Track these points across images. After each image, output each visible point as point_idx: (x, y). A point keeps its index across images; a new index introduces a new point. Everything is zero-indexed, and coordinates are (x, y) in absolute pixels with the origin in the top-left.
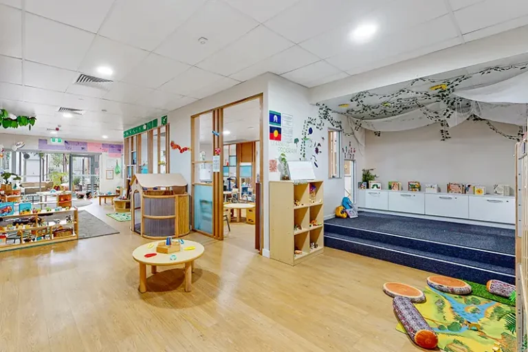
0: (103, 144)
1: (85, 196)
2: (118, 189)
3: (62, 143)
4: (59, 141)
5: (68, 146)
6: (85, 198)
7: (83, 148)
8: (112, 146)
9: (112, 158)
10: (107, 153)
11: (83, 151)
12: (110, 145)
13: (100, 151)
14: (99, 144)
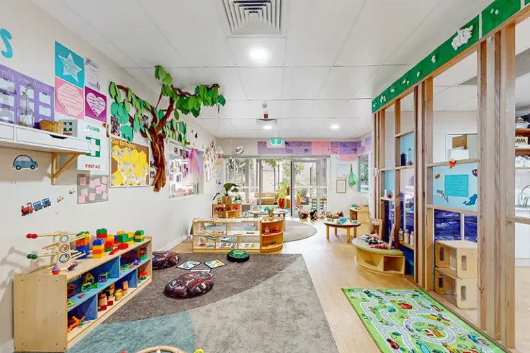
0: (332, 143)
1: (309, 215)
2: (353, 209)
3: (282, 145)
4: (279, 143)
5: (289, 148)
6: (309, 219)
7: (306, 150)
8: (344, 144)
9: (345, 162)
10: (338, 156)
11: (307, 154)
12: (341, 143)
13: (328, 153)
14: (327, 143)
